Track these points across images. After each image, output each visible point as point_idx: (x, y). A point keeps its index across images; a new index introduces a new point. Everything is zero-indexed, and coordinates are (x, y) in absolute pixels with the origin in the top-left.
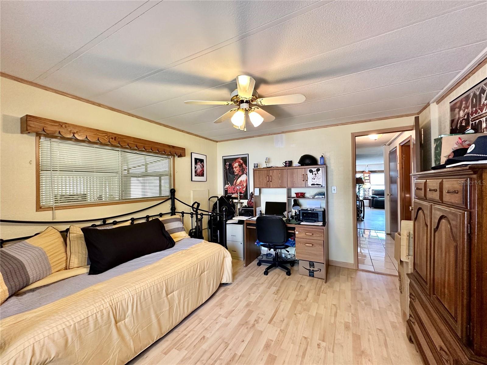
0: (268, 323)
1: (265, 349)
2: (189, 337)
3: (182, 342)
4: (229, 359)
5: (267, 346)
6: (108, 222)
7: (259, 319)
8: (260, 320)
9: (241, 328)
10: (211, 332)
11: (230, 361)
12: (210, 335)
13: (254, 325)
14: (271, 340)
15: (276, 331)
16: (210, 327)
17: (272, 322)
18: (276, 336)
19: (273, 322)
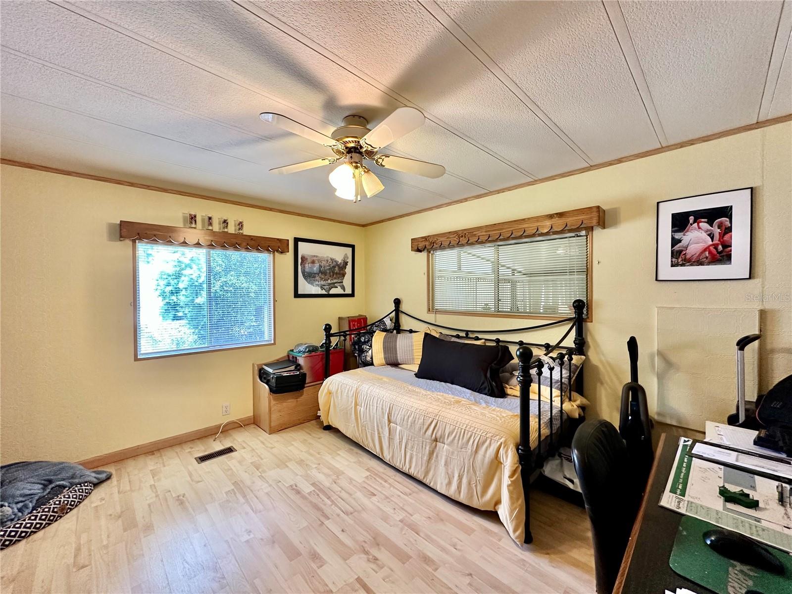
0: (359, 577)
1: (312, 551)
2: (381, 484)
3: (377, 479)
4: (325, 511)
5: (315, 556)
6: (471, 335)
7: (378, 565)
8: (374, 566)
9: (370, 534)
10: (378, 502)
11: (323, 513)
12: (375, 501)
13: (367, 553)
14: (321, 566)
15: (334, 583)
16: (389, 502)
17: (358, 586)
18: (324, 577)
19: (356, 588)
